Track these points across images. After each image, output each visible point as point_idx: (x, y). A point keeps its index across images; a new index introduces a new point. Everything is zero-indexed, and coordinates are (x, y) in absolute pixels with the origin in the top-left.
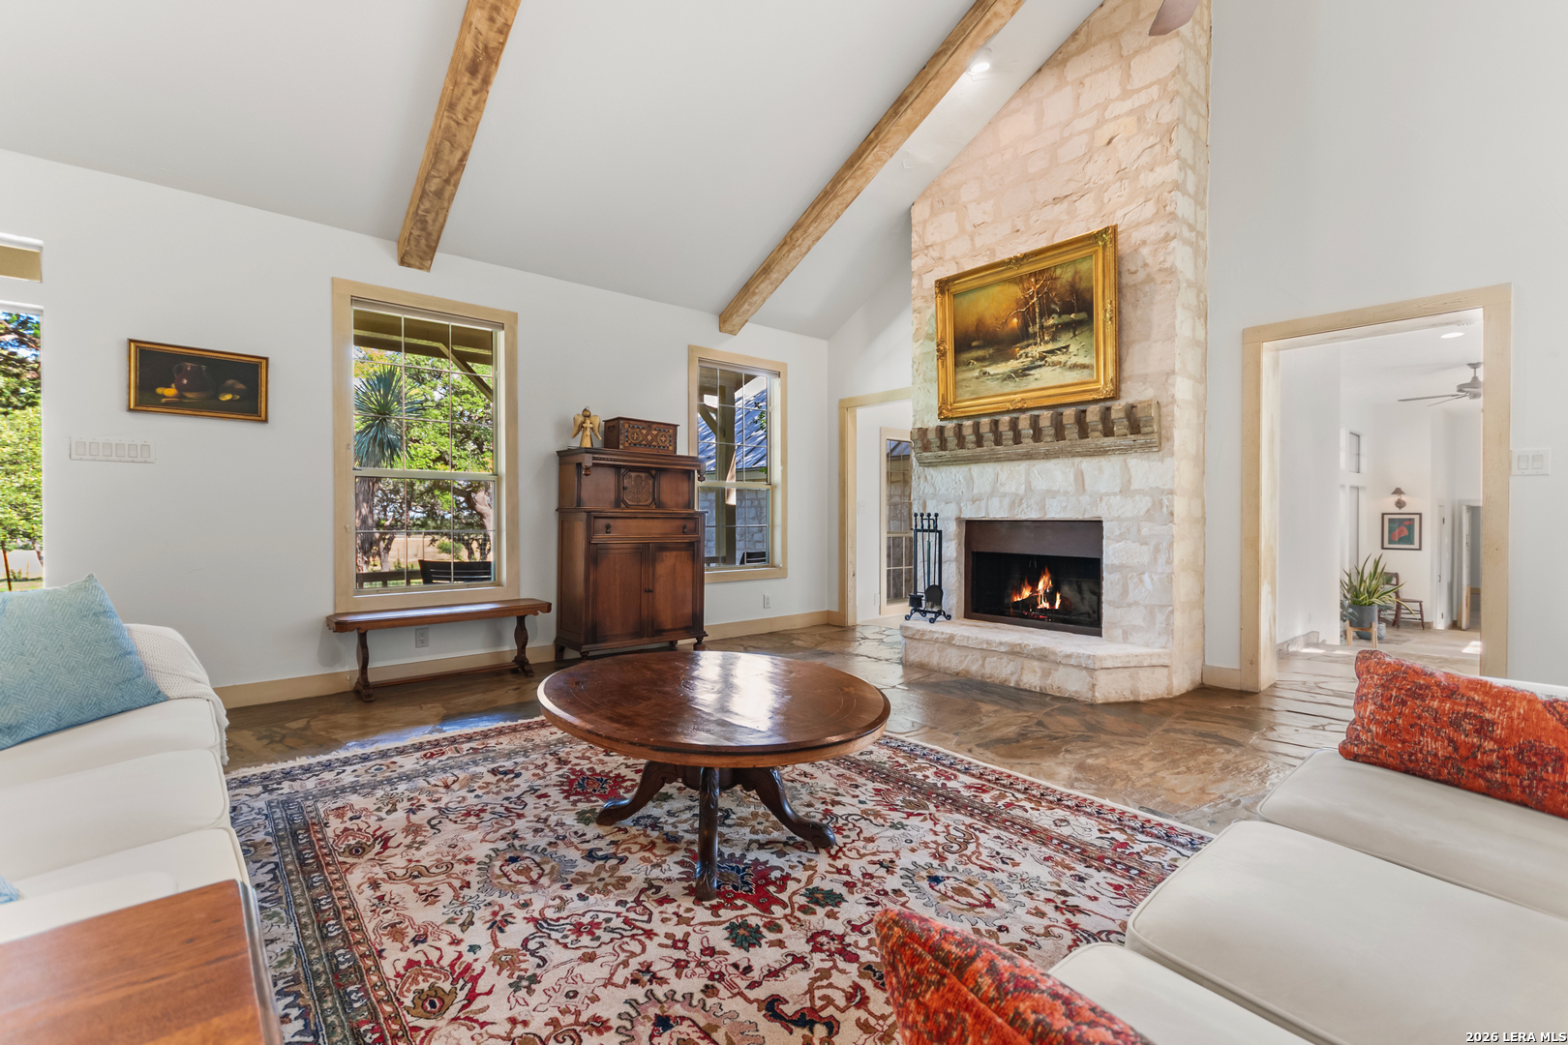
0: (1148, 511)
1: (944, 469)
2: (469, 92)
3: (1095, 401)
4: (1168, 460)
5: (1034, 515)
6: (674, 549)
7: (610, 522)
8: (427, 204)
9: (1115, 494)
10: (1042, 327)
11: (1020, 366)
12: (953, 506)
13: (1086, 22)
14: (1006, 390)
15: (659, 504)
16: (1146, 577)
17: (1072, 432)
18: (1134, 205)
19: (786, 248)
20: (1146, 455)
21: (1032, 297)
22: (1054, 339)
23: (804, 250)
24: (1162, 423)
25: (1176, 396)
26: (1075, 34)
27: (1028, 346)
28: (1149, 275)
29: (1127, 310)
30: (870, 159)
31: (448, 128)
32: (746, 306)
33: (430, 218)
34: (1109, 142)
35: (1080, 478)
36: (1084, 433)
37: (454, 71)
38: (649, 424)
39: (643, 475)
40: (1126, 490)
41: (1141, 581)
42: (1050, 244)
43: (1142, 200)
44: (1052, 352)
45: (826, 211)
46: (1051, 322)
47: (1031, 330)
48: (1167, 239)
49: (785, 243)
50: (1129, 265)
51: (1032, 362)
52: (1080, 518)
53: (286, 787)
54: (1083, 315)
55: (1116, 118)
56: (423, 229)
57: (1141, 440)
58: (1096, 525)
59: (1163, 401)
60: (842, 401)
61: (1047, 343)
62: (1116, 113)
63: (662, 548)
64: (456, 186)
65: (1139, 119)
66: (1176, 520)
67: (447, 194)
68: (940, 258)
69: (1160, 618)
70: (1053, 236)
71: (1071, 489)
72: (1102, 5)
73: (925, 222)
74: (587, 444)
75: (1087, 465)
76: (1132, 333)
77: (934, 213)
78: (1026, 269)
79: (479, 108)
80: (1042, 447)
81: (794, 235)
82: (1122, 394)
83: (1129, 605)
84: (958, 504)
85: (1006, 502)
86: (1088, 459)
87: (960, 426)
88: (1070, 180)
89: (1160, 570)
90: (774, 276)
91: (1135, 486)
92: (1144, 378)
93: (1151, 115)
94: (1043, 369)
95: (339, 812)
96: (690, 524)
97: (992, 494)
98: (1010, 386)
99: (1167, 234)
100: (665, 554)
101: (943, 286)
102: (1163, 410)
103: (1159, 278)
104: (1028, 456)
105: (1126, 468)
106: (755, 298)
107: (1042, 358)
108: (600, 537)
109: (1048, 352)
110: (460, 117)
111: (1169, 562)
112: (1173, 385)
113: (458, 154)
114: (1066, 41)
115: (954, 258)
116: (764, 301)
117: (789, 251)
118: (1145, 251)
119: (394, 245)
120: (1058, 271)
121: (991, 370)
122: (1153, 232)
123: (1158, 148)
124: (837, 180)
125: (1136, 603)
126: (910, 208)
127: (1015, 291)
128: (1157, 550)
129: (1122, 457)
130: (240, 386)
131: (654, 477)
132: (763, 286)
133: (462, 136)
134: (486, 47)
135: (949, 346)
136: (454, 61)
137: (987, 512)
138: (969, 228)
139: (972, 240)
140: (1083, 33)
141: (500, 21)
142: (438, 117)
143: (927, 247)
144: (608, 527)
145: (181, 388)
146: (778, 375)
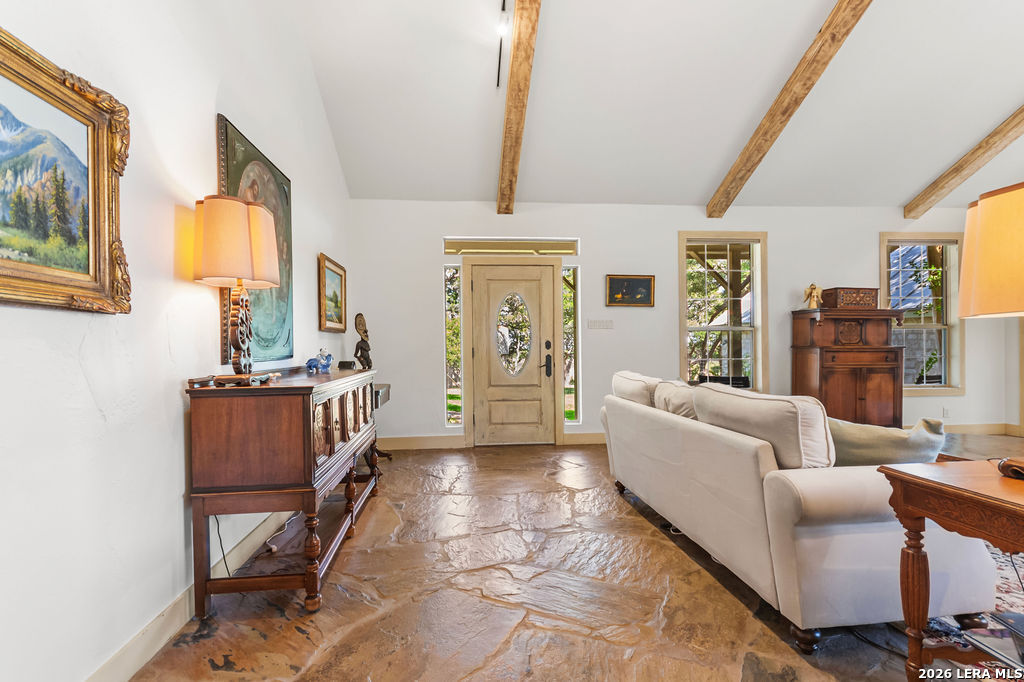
2: (777, 123)
6: (880, 372)
7: (836, 354)
8: (733, 185)
15: (866, 343)
19: (981, 151)
31: (758, 144)
32: (933, 198)
38: (858, 290)
39: (854, 323)
56: (726, 197)
63: (871, 371)
74: (814, 306)
79: (780, 130)
81: (991, 141)
90: (965, 173)
96: (890, 355)
100: (875, 375)
106: (944, 190)
108: (829, 364)
110: (768, 137)
113: (760, 156)
116: (950, 191)
119: (705, 207)
130: (644, 290)
131: (861, 324)
132: (953, 181)
133: (765, 147)
134: (796, 99)
141: (807, 84)
142: (754, 138)
144: (834, 357)
145: (623, 294)
146: (956, 242)
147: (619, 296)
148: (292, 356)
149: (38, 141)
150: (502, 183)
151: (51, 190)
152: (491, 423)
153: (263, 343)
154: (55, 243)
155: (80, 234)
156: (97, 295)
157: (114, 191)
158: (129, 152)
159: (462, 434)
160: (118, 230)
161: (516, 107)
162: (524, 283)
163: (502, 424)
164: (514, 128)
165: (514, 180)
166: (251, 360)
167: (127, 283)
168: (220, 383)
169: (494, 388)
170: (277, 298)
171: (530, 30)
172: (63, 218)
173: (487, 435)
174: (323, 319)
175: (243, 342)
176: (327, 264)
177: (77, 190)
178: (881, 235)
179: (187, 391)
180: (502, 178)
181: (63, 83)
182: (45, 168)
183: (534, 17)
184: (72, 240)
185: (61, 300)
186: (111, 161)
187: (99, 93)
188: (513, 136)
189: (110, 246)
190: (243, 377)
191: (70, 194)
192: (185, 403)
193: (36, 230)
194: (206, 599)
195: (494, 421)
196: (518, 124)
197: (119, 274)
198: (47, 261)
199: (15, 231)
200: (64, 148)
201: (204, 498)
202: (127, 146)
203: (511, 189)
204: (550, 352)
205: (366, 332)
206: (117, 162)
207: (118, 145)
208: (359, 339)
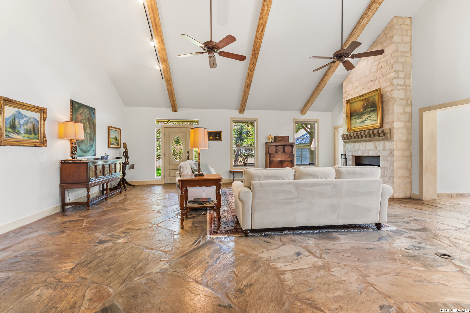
0: (389, 154)
1: (349, 144)
2: (247, 90)
3: (376, 129)
4: (393, 142)
5: (367, 155)
6: (287, 161)
8: (243, 105)
9: (382, 150)
10: (367, 111)
11: (363, 120)
12: (351, 152)
13: (376, 40)
14: (361, 126)
15: (285, 152)
16: (388, 170)
17: (372, 136)
18: (386, 82)
19: (312, 97)
20: (388, 141)
21: (365, 104)
22: (369, 114)
23: (316, 97)
24: (391, 134)
25: (394, 127)
26: (374, 43)
27: (364, 115)
28: (389, 99)
29: (384, 107)
30: (325, 79)
31: (245, 94)
32: (306, 109)
33: (243, 106)
34: (381, 67)
35: (376, 146)
36: (374, 136)
37: (245, 87)
38: (283, 137)
39: (281, 146)
40: (384, 149)
41: (388, 171)
42: (370, 91)
43: (387, 81)
44: (369, 117)
45: (319, 89)
46: (369, 110)
47: (365, 112)
48: (392, 90)
49: (311, 96)
50: (384, 97)
51: (365, 119)
52: (376, 156)
53: (223, 190)
54: (375, 108)
55: (382, 62)
56: (243, 108)
57: (386, 137)
58: (378, 157)
59: (391, 128)
60: (334, 127)
61: (368, 115)
62: (382, 61)
64: (247, 101)
65: (387, 62)
66: (394, 156)
67: (245, 103)
68: (349, 95)
69: (391, 179)
70: (370, 90)
71: (374, 149)
72: (379, 36)
73: (346, 86)
74: (270, 141)
75: (377, 143)
76: (386, 112)
77: (347, 84)
78: (364, 98)
79: (249, 91)
80: (367, 139)
82: (383, 127)
83: (385, 176)
84: (352, 152)
85: (361, 151)
86: (377, 142)
87: (351, 134)
88: (373, 77)
89: (391, 168)
90: (310, 103)
91: (386, 148)
92: (388, 123)
93: (389, 61)
94: (368, 121)
95: (229, 192)
96: (291, 156)
97: (359, 149)
98: (361, 125)
99: (392, 89)
100: (285, 162)
101: (348, 102)
102: (392, 130)
103: (391, 99)
104: (365, 141)
105: (384, 144)
106: (307, 107)
107: (367, 118)
108: (272, 159)
109: (368, 117)
110: (246, 93)
111: (393, 166)
112: (393, 125)
113: (246, 97)
114: (372, 44)
115: (351, 95)
116: (310, 107)
117: (312, 98)
118: (388, 93)
119: (239, 110)
120: (370, 98)
121: (358, 121)
122: (389, 89)
123: (390, 69)
124: (320, 83)
125: (387, 176)
126: (343, 83)
127: (362, 103)
128: (391, 163)
129: (384, 141)
130: (219, 136)
131: (284, 147)
132: (308, 105)
133: (247, 95)
134: (249, 84)
135: (349, 115)
136: (245, 86)
137: (358, 154)
138: (354, 87)
139: (355, 90)
140: (376, 42)
141: (250, 80)
142: (243, 93)
143: (346, 92)
144: (273, 157)
145: (212, 137)
146: (317, 122)
147: (211, 137)
148: (95, 155)
149: (30, 118)
150: (171, 103)
151: (32, 126)
152: (170, 177)
153: (84, 152)
154: (33, 135)
155: (37, 133)
156: (40, 144)
157: (44, 124)
158: (47, 116)
159: (160, 180)
160: (44, 131)
161: (168, 84)
162: (181, 133)
163: (174, 177)
164: (170, 89)
165: (174, 102)
166: (77, 156)
167: (46, 141)
168: (68, 161)
169: (171, 166)
170: (89, 140)
171: (166, 67)
172: (34, 130)
173: (168, 180)
174: (109, 145)
175: (74, 152)
176: (111, 128)
177: (37, 125)
178: (294, 119)
179: (60, 162)
180: (171, 102)
181: (35, 108)
182: (31, 123)
183: (166, 64)
184: (36, 134)
185: (34, 145)
186: (43, 119)
187: (41, 108)
188: (170, 91)
189: (43, 134)
190: (73, 159)
191: (35, 126)
192: (60, 165)
193: (30, 134)
194: (64, 207)
195: (171, 176)
196: (171, 88)
197: (45, 139)
198: (31, 139)
199: (26, 134)
200: (35, 119)
201: (64, 185)
202: (47, 115)
203: (174, 105)
204: (189, 155)
205: (126, 148)
206: (45, 119)
207: (45, 115)
208: (124, 150)
